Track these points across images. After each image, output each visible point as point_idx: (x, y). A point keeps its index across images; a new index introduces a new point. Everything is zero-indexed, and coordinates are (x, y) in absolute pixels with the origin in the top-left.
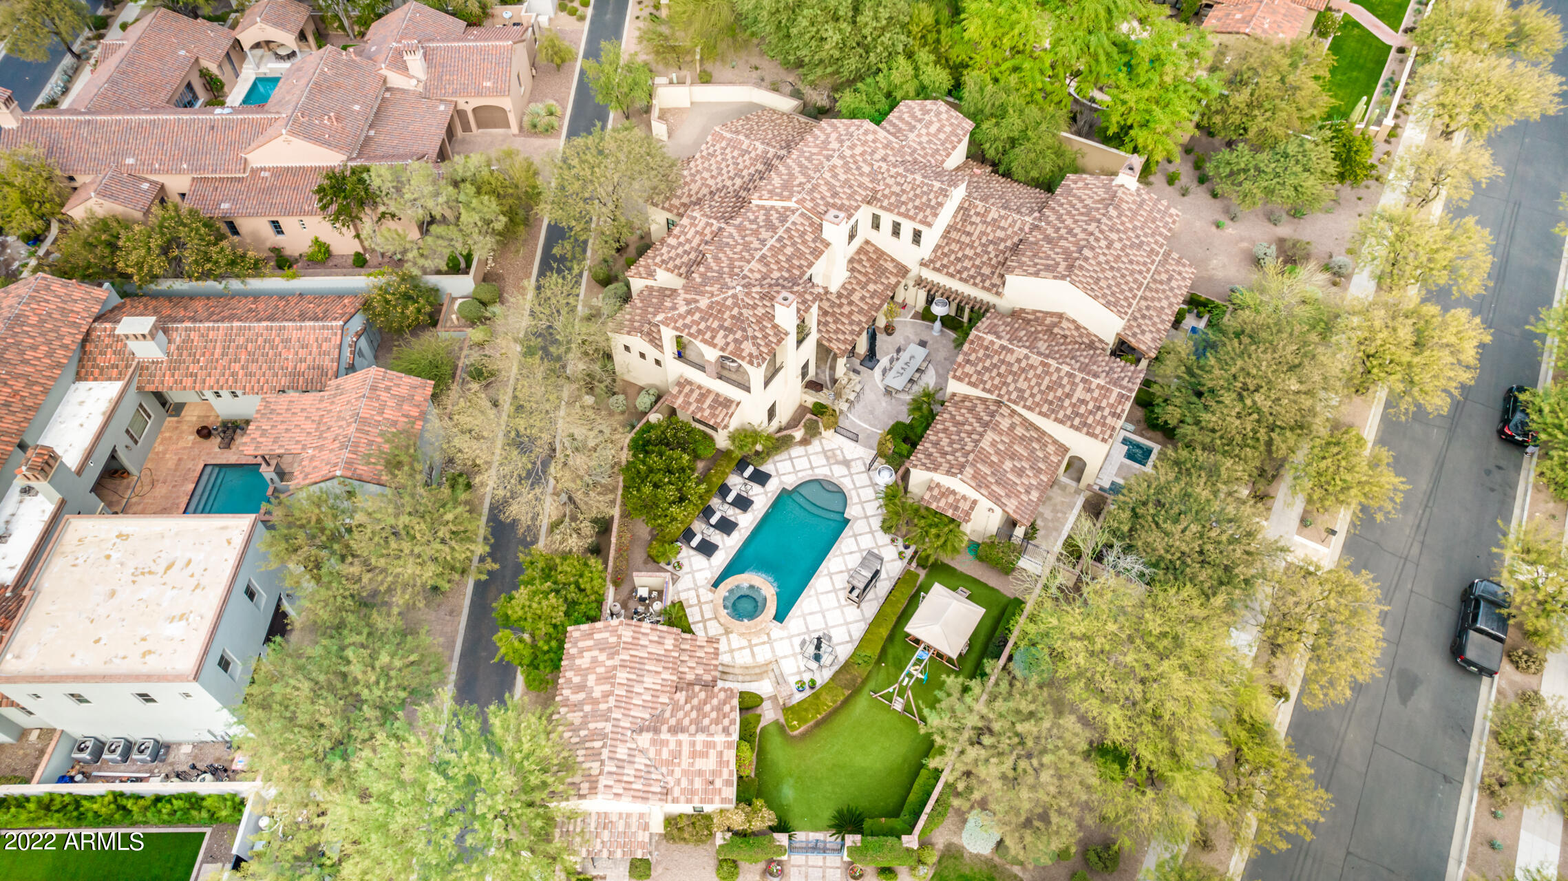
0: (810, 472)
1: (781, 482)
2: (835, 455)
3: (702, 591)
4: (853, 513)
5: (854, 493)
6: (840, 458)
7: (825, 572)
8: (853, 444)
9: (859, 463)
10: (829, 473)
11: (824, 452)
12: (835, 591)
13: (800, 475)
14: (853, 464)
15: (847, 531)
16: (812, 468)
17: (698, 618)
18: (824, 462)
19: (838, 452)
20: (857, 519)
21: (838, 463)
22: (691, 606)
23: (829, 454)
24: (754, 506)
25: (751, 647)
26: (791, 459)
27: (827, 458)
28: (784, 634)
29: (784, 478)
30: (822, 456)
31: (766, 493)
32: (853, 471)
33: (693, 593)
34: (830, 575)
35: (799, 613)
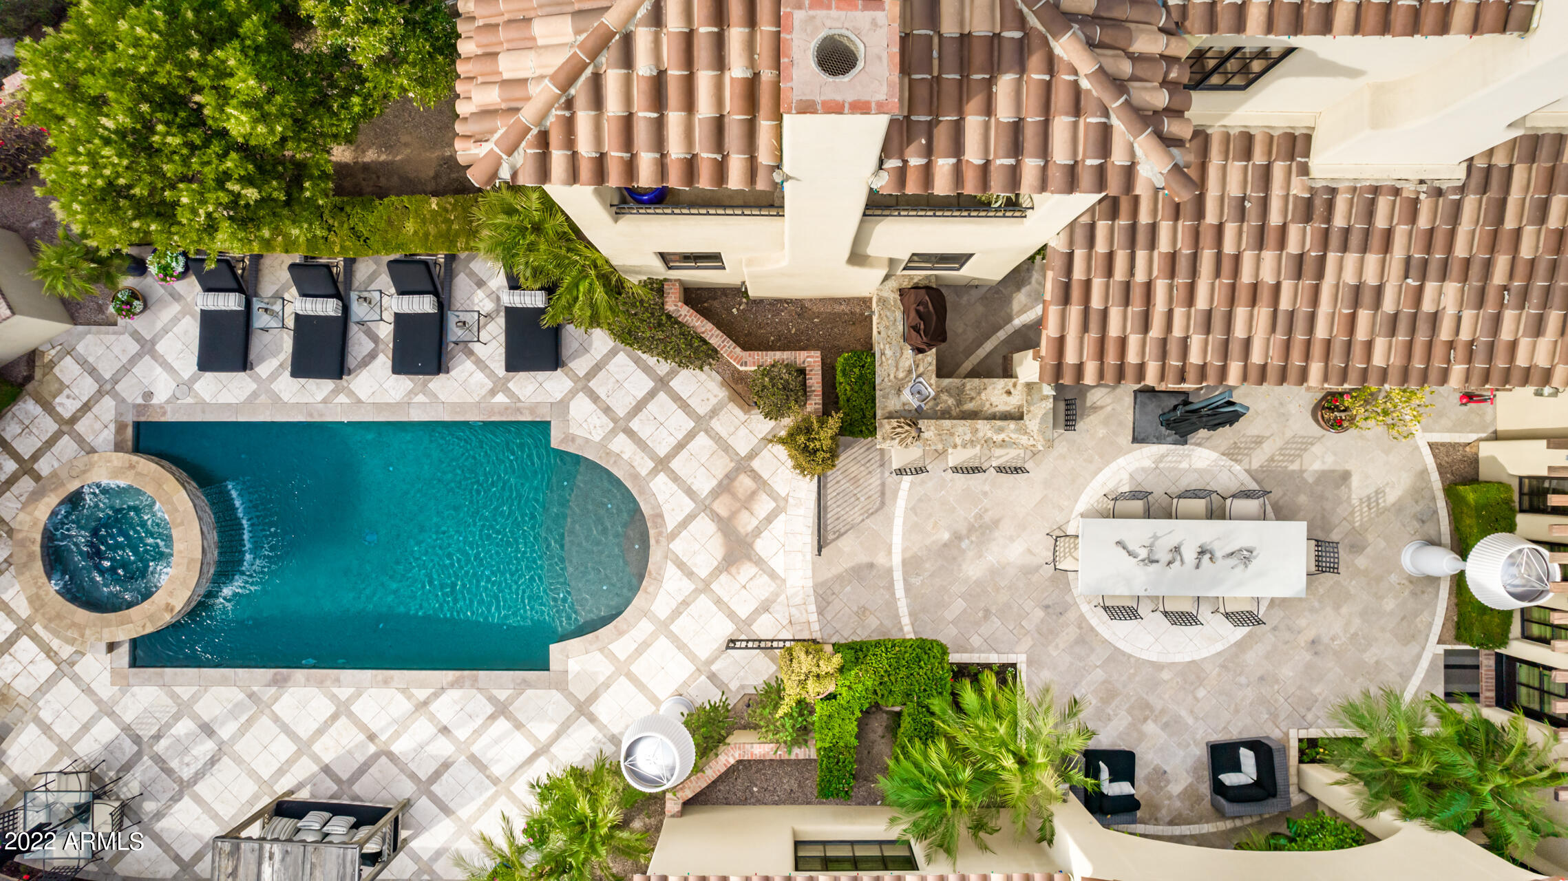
0: (644, 465)
1: (562, 406)
2: (747, 503)
3: (106, 408)
4: (573, 666)
5: (644, 628)
6: (746, 523)
7: (344, 693)
8: (808, 538)
9: (763, 587)
10: (671, 523)
11: (743, 465)
12: (304, 747)
13: (621, 444)
14: (747, 570)
15: (501, 682)
16: (662, 464)
17: (25, 448)
18: (704, 485)
19: (764, 505)
20: (561, 685)
21: (726, 526)
22: (48, 408)
23: (745, 483)
24: (437, 383)
25: (24, 628)
26: (662, 383)
27: (725, 486)
28: (105, 689)
29: (581, 408)
30: (722, 466)
31: (499, 386)
32: (723, 586)
33: (87, 387)
34: (342, 710)
35: (185, 692)
